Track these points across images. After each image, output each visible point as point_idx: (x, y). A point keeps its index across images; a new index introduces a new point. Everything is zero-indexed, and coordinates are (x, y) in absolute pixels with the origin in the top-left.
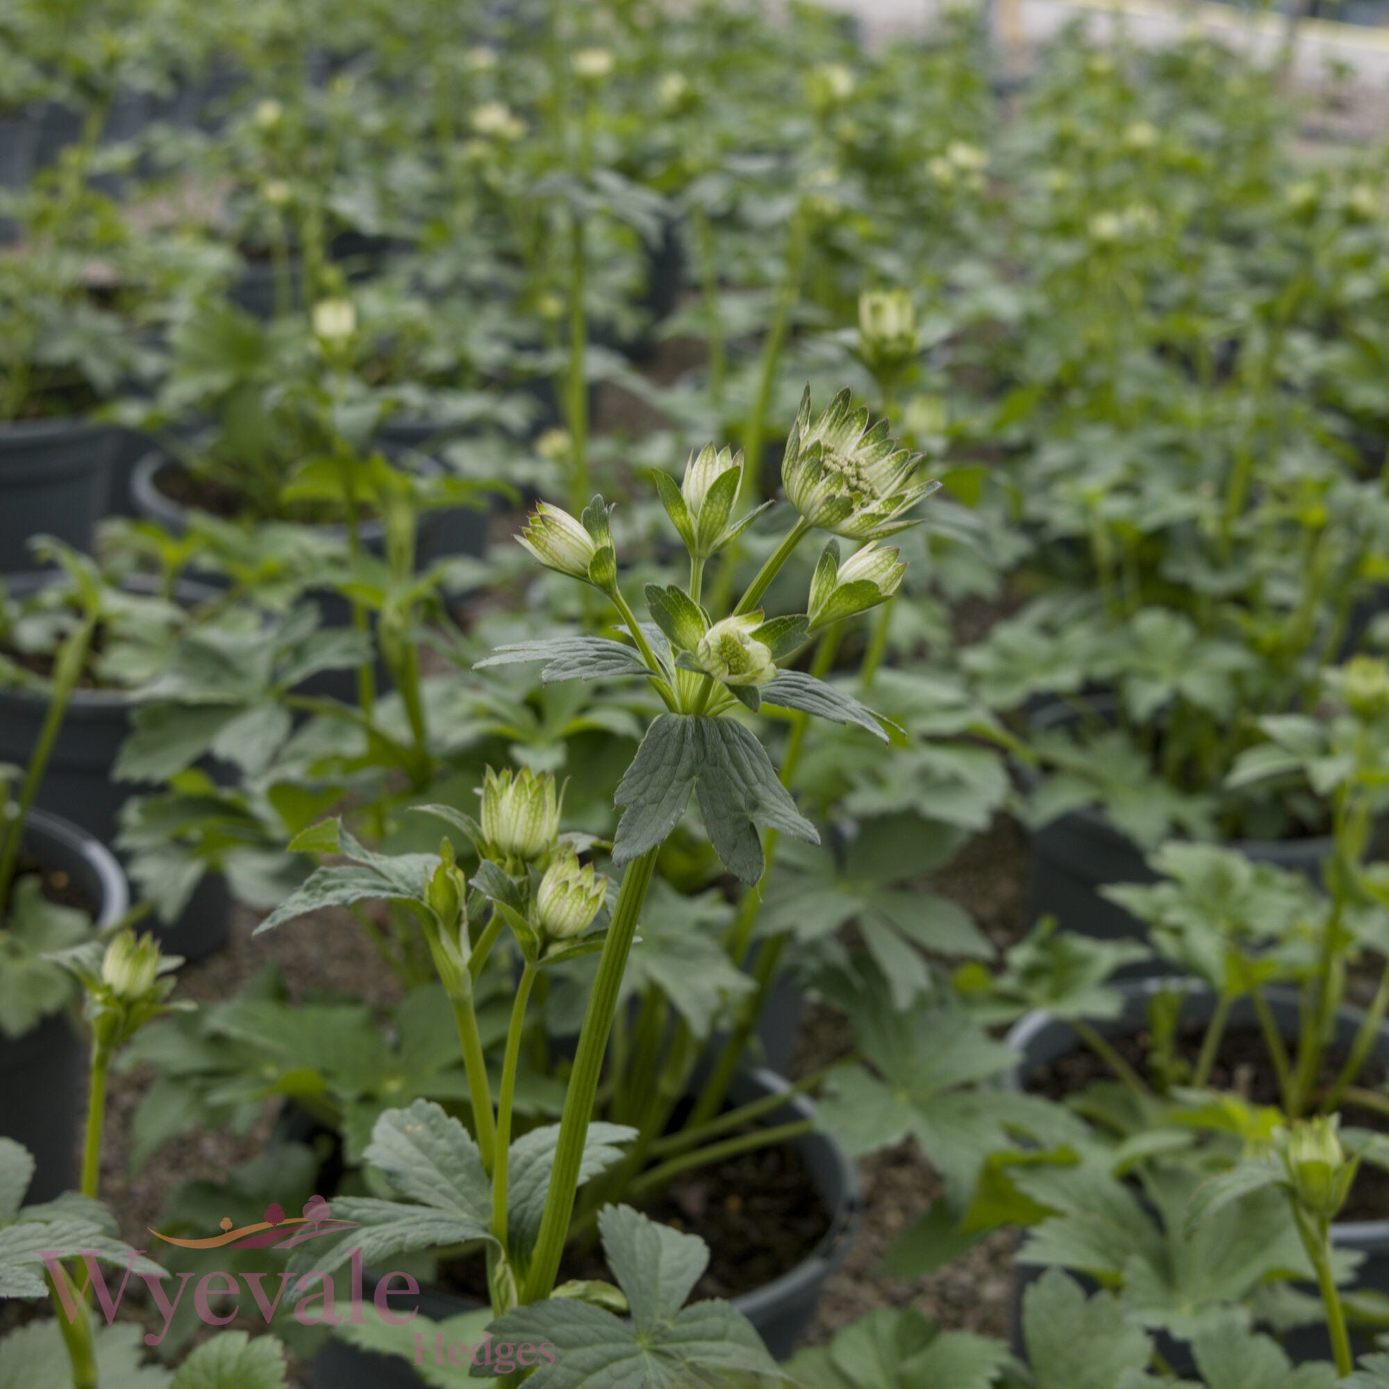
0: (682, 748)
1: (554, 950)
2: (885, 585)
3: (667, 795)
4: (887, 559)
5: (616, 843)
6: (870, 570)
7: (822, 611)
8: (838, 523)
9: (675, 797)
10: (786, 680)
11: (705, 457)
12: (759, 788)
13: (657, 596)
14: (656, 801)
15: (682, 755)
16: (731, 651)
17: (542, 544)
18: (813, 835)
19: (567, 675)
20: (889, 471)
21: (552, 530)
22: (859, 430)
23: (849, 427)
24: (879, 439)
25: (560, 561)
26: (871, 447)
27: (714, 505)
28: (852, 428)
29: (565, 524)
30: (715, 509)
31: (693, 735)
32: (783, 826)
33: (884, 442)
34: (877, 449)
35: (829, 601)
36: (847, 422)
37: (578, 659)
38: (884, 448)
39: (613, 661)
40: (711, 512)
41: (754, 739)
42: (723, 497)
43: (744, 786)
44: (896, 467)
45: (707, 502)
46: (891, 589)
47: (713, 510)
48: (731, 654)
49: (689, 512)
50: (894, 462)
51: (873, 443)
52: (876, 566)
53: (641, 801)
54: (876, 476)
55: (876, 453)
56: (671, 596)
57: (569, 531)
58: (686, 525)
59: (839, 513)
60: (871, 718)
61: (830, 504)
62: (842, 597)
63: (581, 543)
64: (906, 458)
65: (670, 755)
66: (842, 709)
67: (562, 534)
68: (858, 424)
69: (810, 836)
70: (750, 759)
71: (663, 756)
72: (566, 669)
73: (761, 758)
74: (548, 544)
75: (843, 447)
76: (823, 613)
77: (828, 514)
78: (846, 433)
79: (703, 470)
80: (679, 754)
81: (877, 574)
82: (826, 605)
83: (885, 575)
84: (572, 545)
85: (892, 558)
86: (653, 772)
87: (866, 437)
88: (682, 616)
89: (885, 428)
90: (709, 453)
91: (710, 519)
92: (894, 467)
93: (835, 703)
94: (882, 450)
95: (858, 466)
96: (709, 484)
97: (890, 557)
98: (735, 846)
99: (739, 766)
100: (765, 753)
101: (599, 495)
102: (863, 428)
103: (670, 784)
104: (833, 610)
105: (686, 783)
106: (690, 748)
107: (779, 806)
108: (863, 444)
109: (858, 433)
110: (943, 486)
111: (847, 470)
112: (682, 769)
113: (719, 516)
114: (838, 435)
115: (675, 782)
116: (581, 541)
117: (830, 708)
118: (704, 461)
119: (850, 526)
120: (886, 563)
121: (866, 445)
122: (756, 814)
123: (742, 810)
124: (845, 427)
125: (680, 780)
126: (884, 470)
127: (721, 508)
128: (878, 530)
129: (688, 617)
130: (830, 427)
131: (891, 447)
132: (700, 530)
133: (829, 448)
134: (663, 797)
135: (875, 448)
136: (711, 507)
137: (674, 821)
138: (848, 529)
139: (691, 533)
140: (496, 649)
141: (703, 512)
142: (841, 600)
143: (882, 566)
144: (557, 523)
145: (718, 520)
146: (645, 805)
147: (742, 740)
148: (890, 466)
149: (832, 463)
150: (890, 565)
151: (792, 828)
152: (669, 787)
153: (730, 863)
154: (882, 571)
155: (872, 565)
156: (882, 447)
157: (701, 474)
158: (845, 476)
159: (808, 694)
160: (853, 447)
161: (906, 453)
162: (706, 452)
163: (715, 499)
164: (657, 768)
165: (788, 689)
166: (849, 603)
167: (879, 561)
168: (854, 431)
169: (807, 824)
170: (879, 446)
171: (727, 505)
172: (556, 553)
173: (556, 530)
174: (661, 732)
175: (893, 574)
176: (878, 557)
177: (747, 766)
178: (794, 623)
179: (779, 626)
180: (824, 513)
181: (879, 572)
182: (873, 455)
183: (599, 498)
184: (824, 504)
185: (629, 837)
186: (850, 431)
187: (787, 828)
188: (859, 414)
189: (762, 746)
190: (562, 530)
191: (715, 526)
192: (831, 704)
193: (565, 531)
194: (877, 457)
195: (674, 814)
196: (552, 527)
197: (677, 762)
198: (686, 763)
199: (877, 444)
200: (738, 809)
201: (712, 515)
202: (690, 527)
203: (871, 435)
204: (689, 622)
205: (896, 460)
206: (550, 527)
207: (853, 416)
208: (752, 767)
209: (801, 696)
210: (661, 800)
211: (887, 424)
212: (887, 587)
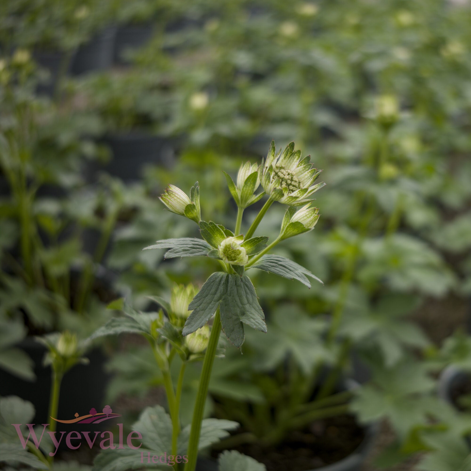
0: (218, 288)
1: (192, 357)
2: (309, 224)
3: (208, 308)
4: (311, 213)
5: (185, 326)
6: (304, 217)
7: (284, 233)
8: (279, 199)
9: (211, 309)
10: (272, 259)
11: (246, 167)
12: (247, 306)
13: (204, 226)
14: (204, 309)
15: (218, 291)
16: (232, 251)
17: (167, 202)
18: (264, 328)
19: (175, 255)
20: (308, 177)
21: (171, 196)
22: (298, 159)
23: (293, 158)
24: (306, 163)
25: (175, 209)
26: (302, 167)
27: (247, 187)
28: (294, 158)
29: (177, 194)
30: (247, 188)
31: (224, 283)
32: (252, 324)
33: (308, 165)
34: (305, 167)
35: (287, 229)
36: (292, 156)
37: (182, 248)
38: (308, 167)
39: (197, 250)
40: (246, 190)
41: (251, 285)
42: (251, 184)
43: (240, 305)
44: (311, 175)
45: (244, 186)
46: (312, 225)
47: (247, 189)
48: (232, 252)
49: (236, 189)
50: (310, 174)
51: (304, 165)
52: (306, 216)
53: (198, 309)
54: (303, 179)
55: (305, 169)
56: (211, 226)
57: (178, 197)
58: (236, 194)
59: (279, 195)
60: (305, 277)
61: (275, 191)
62: (291, 228)
63: (183, 202)
64: (315, 172)
65: (213, 290)
66: (294, 274)
67: (175, 198)
68: (297, 157)
69: (262, 328)
70: (247, 293)
71: (210, 290)
72: (176, 253)
73: (252, 293)
74: (170, 202)
75: (291, 166)
76: (285, 234)
77: (275, 195)
78: (292, 161)
79: (245, 172)
80: (217, 290)
81: (306, 219)
82: (285, 231)
83: (309, 219)
84: (180, 202)
85: (312, 213)
86: (205, 297)
87: (301, 162)
88: (216, 234)
89: (309, 159)
90: (248, 165)
91: (246, 193)
92: (310, 176)
93: (290, 270)
94: (306, 168)
95: (292, 175)
96: (246, 178)
97: (312, 212)
98: (233, 330)
99: (240, 296)
100: (255, 291)
101: (198, 182)
102: (299, 158)
103: (210, 302)
104: (288, 233)
105: (217, 303)
106: (221, 288)
107: (253, 315)
108: (300, 165)
109: (297, 161)
110: (326, 185)
111: (286, 177)
112: (216, 297)
113: (249, 191)
114: (288, 161)
115: (213, 302)
116: (184, 201)
117: (287, 272)
118: (245, 169)
119: (285, 200)
120: (310, 214)
121: (301, 165)
122: (244, 317)
123: (238, 316)
124: (291, 158)
125: (215, 301)
126: (306, 177)
127: (250, 188)
128: (297, 202)
129: (218, 235)
130: (285, 158)
131: (310, 167)
132: (241, 196)
133: (282, 167)
134: (207, 308)
135: (304, 167)
136: (246, 188)
137: (208, 319)
138: (284, 202)
139: (238, 198)
140: (157, 242)
141: (243, 189)
142: (291, 229)
143: (308, 216)
144: (174, 194)
145: (248, 193)
146: (199, 311)
147: (245, 285)
148: (309, 175)
149: (281, 173)
150: (311, 215)
151: (255, 325)
152: (210, 304)
153: (230, 337)
154: (308, 218)
155: (305, 215)
156: (307, 167)
157: (243, 174)
158: (285, 179)
159: (279, 266)
160: (295, 166)
161: (315, 170)
162: (247, 165)
163: (248, 185)
164: (207, 296)
165: (271, 264)
166: (294, 230)
167: (307, 213)
168: (295, 160)
169: (263, 323)
170: (306, 166)
171: (253, 187)
172: (173, 205)
173: (173, 196)
174: (212, 280)
175: (313, 219)
176: (307, 212)
177: (244, 296)
178: (262, 239)
179: (256, 240)
180: (273, 195)
181: (307, 218)
182: (303, 170)
183: (197, 183)
184: (273, 191)
185: (190, 324)
186: (294, 160)
187: (253, 324)
188: (297, 153)
189: (254, 288)
190: (176, 196)
191: (248, 195)
192: (288, 271)
193: (177, 197)
194: (305, 171)
195: (209, 316)
196: (172, 195)
197: (215, 293)
198: (218, 294)
199: (305, 166)
200: (237, 315)
201: (246, 191)
202: (237, 196)
203: (303, 162)
204: (219, 237)
205: (311, 173)
206: (170, 195)
207: (295, 154)
208: (247, 297)
209: (276, 267)
210: (206, 309)
211: (309, 157)
212: (311, 224)
